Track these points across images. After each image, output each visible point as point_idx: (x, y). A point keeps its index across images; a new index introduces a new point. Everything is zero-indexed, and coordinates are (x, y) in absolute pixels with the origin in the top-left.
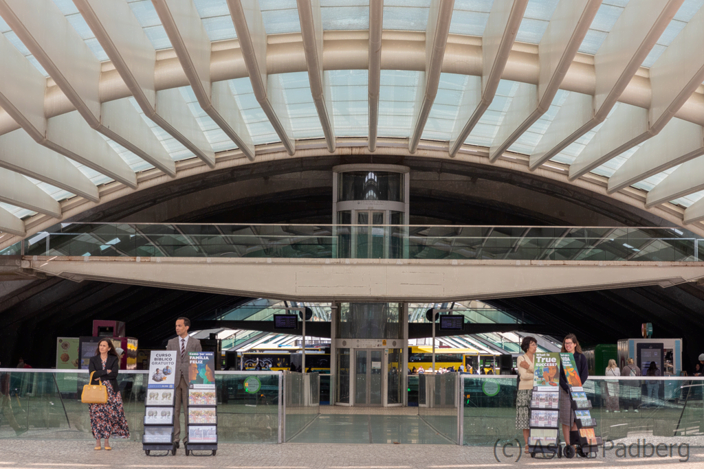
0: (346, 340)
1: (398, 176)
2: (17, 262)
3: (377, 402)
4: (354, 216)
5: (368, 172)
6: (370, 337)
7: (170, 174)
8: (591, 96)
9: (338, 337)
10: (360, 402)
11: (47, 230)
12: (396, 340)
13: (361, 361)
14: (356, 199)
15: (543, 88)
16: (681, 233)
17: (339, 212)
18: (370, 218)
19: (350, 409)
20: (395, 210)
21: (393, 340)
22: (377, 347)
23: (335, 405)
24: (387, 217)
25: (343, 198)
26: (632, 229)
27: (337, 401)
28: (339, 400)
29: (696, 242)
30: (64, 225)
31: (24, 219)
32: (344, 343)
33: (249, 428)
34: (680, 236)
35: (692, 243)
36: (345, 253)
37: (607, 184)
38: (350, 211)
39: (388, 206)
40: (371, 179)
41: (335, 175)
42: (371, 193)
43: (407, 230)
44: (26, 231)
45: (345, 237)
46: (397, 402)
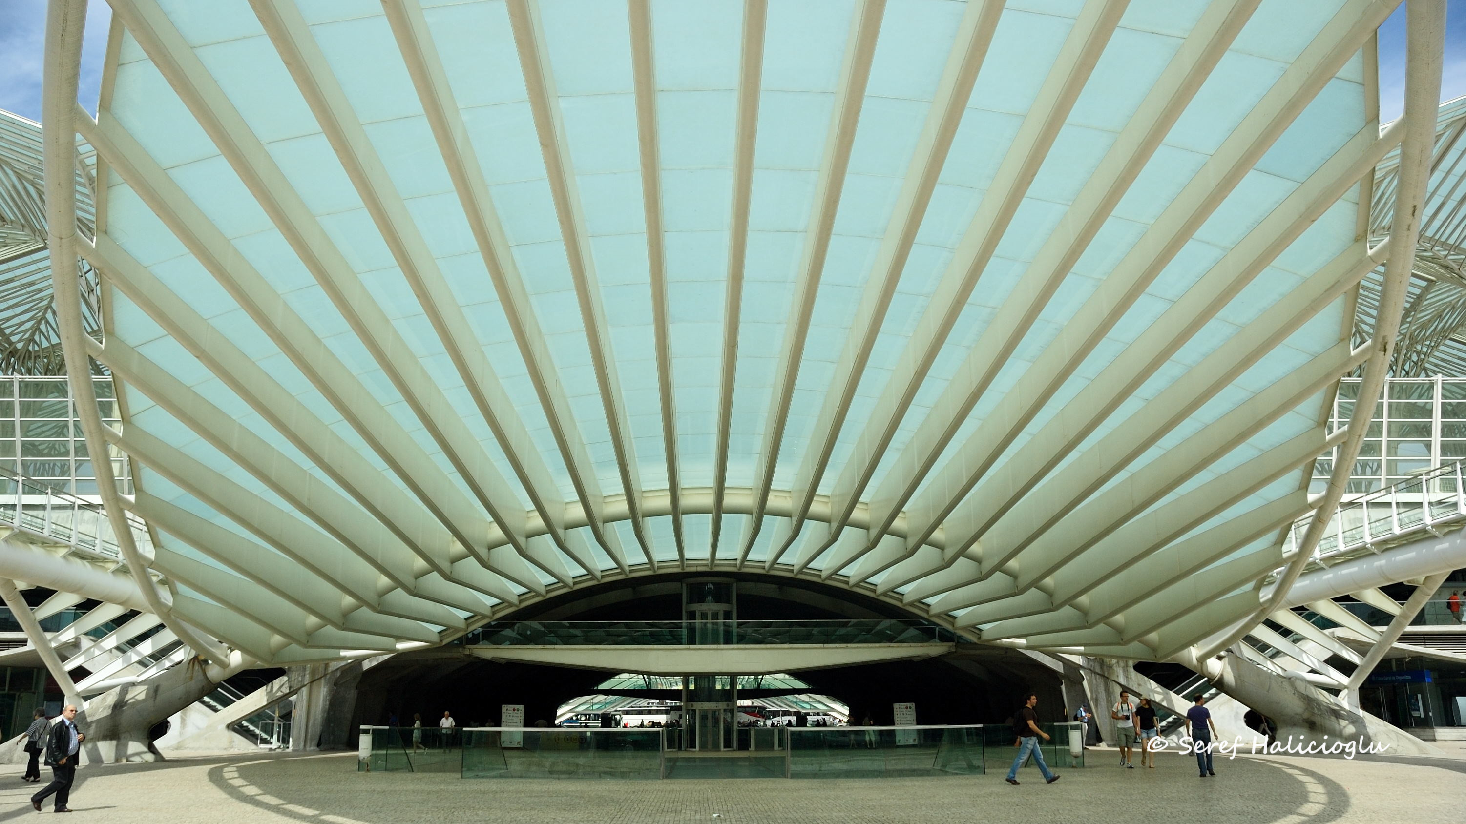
0: (693, 703)
1: (728, 587)
2: (460, 650)
3: (716, 748)
4: (698, 614)
5: (707, 583)
6: (710, 701)
7: (570, 587)
8: (866, 530)
9: (687, 701)
10: (703, 747)
11: (481, 627)
12: (729, 703)
13: (704, 717)
14: (699, 602)
15: (834, 525)
16: (927, 623)
17: (686, 612)
18: (710, 616)
19: (696, 753)
20: (727, 610)
21: (726, 703)
22: (716, 708)
23: (686, 750)
24: (721, 615)
25: (691, 601)
26: (893, 621)
27: (687, 747)
28: (688, 746)
29: (937, 629)
30: (493, 623)
31: (466, 619)
32: (692, 706)
33: (628, 769)
34: (926, 625)
35: (934, 629)
36: (692, 641)
37: (875, 590)
38: (695, 611)
39: (721, 607)
40: (710, 588)
41: (684, 585)
42: (710, 598)
43: (735, 625)
44: (467, 628)
45: (692, 630)
46: (730, 747)
